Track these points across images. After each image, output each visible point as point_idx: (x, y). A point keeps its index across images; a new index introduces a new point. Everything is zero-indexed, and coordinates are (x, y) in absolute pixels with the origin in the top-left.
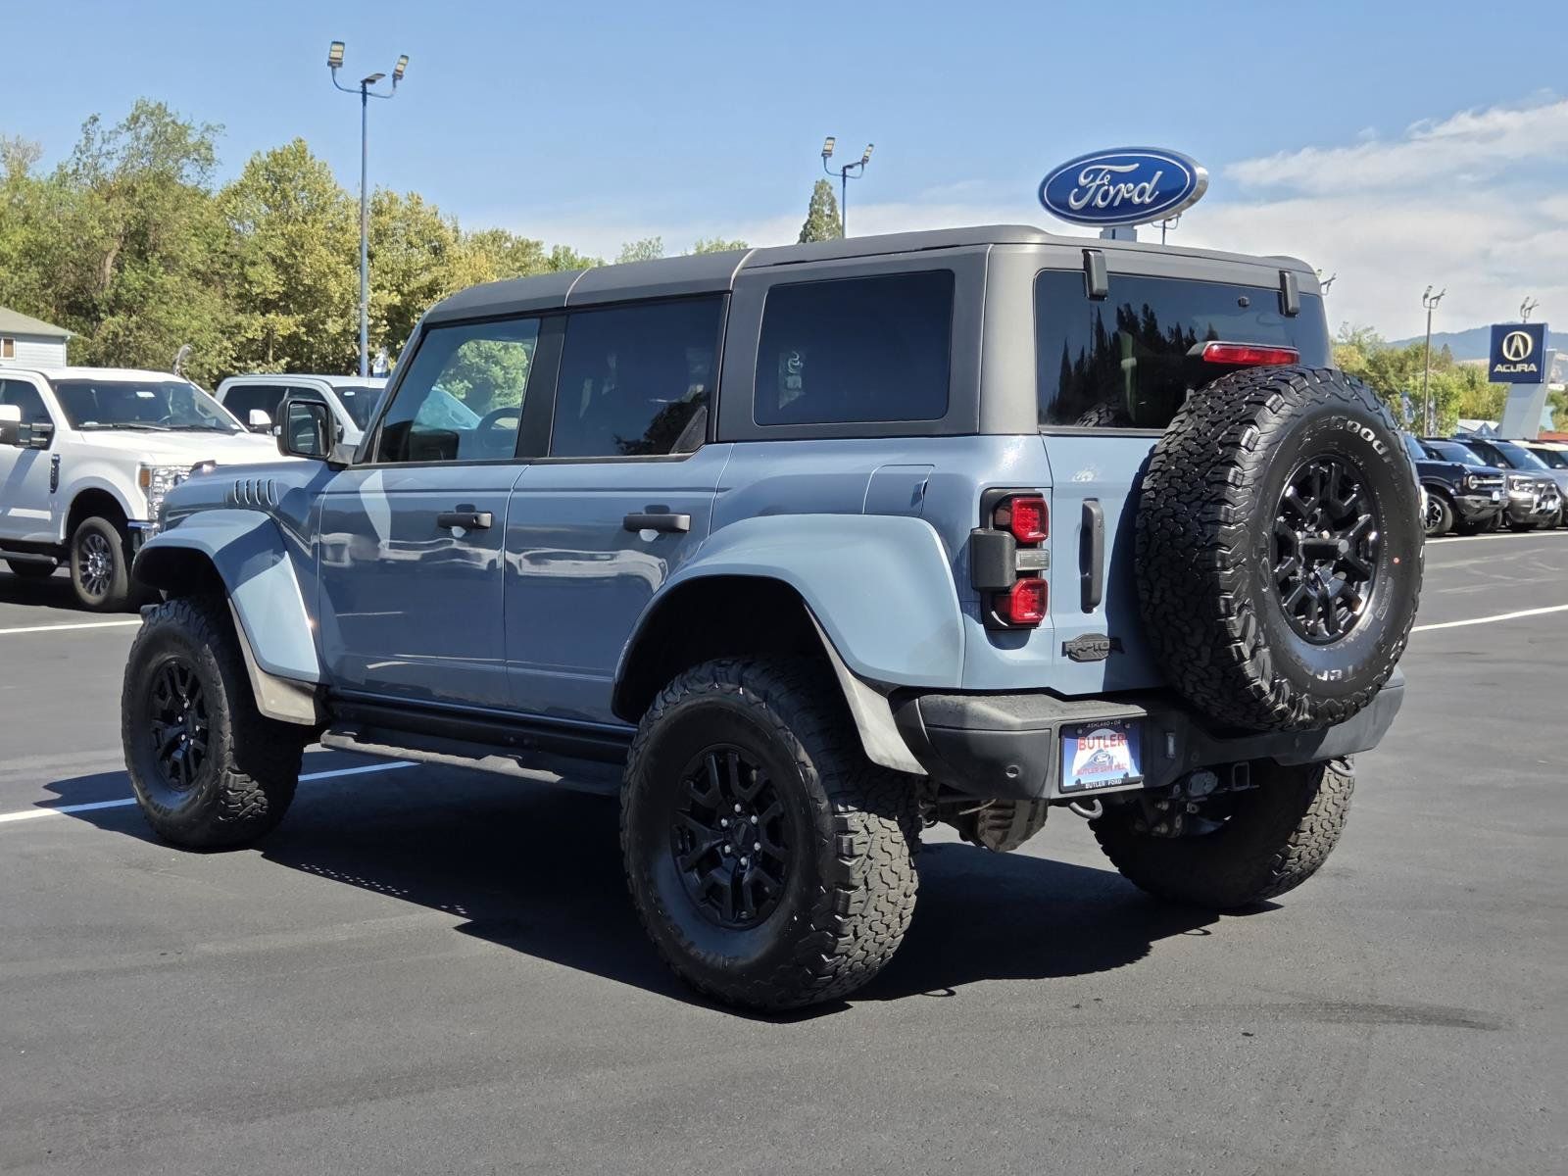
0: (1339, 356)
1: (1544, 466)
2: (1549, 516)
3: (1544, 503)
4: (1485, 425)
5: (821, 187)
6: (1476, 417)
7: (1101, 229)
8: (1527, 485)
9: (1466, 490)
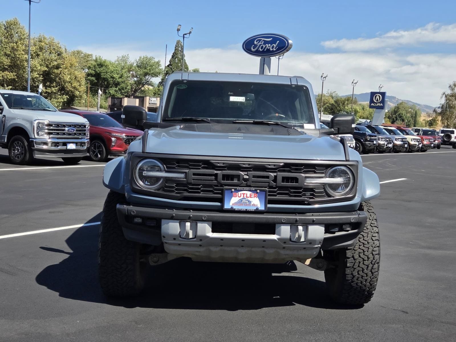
0: (326, 99)
1: (388, 134)
2: (389, 148)
3: (388, 145)
4: (366, 120)
5: (178, 42)
6: (364, 118)
7: (261, 58)
8: (383, 139)
9: (366, 140)
